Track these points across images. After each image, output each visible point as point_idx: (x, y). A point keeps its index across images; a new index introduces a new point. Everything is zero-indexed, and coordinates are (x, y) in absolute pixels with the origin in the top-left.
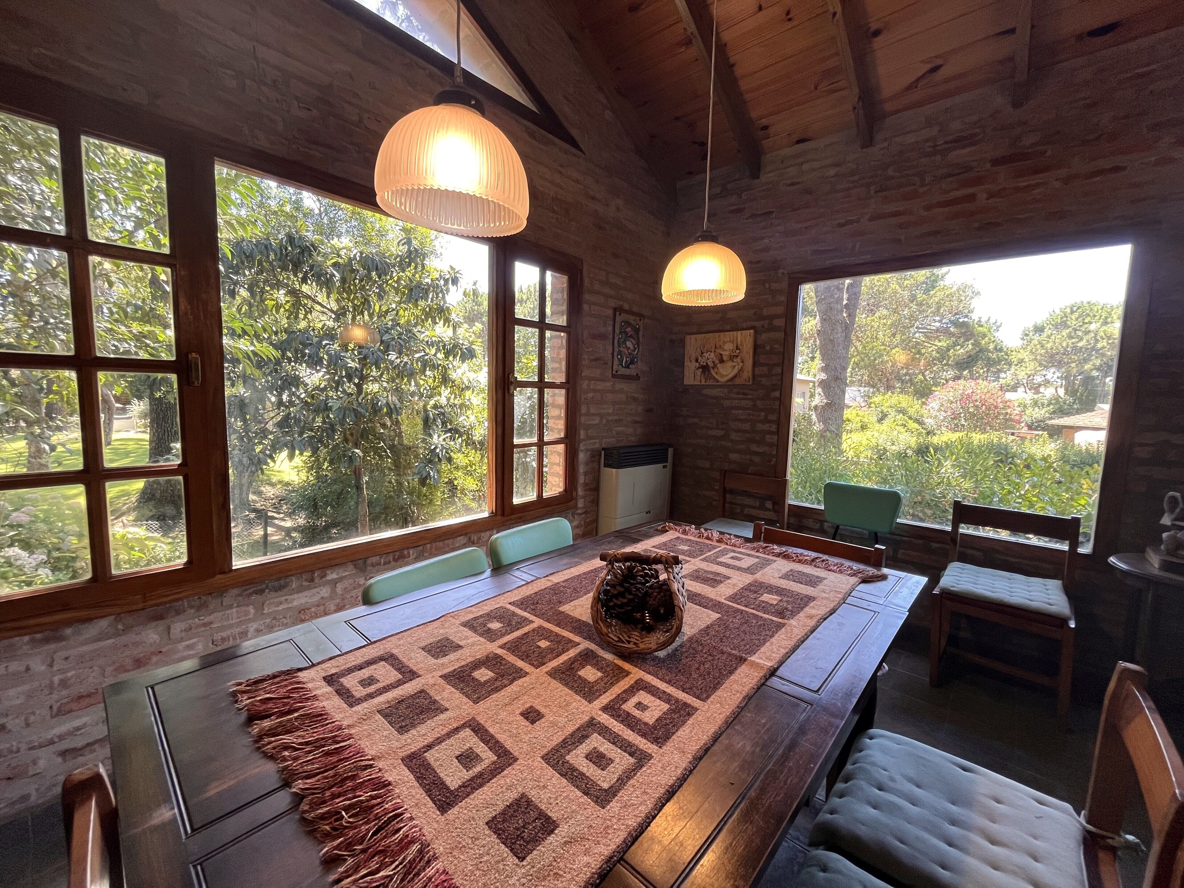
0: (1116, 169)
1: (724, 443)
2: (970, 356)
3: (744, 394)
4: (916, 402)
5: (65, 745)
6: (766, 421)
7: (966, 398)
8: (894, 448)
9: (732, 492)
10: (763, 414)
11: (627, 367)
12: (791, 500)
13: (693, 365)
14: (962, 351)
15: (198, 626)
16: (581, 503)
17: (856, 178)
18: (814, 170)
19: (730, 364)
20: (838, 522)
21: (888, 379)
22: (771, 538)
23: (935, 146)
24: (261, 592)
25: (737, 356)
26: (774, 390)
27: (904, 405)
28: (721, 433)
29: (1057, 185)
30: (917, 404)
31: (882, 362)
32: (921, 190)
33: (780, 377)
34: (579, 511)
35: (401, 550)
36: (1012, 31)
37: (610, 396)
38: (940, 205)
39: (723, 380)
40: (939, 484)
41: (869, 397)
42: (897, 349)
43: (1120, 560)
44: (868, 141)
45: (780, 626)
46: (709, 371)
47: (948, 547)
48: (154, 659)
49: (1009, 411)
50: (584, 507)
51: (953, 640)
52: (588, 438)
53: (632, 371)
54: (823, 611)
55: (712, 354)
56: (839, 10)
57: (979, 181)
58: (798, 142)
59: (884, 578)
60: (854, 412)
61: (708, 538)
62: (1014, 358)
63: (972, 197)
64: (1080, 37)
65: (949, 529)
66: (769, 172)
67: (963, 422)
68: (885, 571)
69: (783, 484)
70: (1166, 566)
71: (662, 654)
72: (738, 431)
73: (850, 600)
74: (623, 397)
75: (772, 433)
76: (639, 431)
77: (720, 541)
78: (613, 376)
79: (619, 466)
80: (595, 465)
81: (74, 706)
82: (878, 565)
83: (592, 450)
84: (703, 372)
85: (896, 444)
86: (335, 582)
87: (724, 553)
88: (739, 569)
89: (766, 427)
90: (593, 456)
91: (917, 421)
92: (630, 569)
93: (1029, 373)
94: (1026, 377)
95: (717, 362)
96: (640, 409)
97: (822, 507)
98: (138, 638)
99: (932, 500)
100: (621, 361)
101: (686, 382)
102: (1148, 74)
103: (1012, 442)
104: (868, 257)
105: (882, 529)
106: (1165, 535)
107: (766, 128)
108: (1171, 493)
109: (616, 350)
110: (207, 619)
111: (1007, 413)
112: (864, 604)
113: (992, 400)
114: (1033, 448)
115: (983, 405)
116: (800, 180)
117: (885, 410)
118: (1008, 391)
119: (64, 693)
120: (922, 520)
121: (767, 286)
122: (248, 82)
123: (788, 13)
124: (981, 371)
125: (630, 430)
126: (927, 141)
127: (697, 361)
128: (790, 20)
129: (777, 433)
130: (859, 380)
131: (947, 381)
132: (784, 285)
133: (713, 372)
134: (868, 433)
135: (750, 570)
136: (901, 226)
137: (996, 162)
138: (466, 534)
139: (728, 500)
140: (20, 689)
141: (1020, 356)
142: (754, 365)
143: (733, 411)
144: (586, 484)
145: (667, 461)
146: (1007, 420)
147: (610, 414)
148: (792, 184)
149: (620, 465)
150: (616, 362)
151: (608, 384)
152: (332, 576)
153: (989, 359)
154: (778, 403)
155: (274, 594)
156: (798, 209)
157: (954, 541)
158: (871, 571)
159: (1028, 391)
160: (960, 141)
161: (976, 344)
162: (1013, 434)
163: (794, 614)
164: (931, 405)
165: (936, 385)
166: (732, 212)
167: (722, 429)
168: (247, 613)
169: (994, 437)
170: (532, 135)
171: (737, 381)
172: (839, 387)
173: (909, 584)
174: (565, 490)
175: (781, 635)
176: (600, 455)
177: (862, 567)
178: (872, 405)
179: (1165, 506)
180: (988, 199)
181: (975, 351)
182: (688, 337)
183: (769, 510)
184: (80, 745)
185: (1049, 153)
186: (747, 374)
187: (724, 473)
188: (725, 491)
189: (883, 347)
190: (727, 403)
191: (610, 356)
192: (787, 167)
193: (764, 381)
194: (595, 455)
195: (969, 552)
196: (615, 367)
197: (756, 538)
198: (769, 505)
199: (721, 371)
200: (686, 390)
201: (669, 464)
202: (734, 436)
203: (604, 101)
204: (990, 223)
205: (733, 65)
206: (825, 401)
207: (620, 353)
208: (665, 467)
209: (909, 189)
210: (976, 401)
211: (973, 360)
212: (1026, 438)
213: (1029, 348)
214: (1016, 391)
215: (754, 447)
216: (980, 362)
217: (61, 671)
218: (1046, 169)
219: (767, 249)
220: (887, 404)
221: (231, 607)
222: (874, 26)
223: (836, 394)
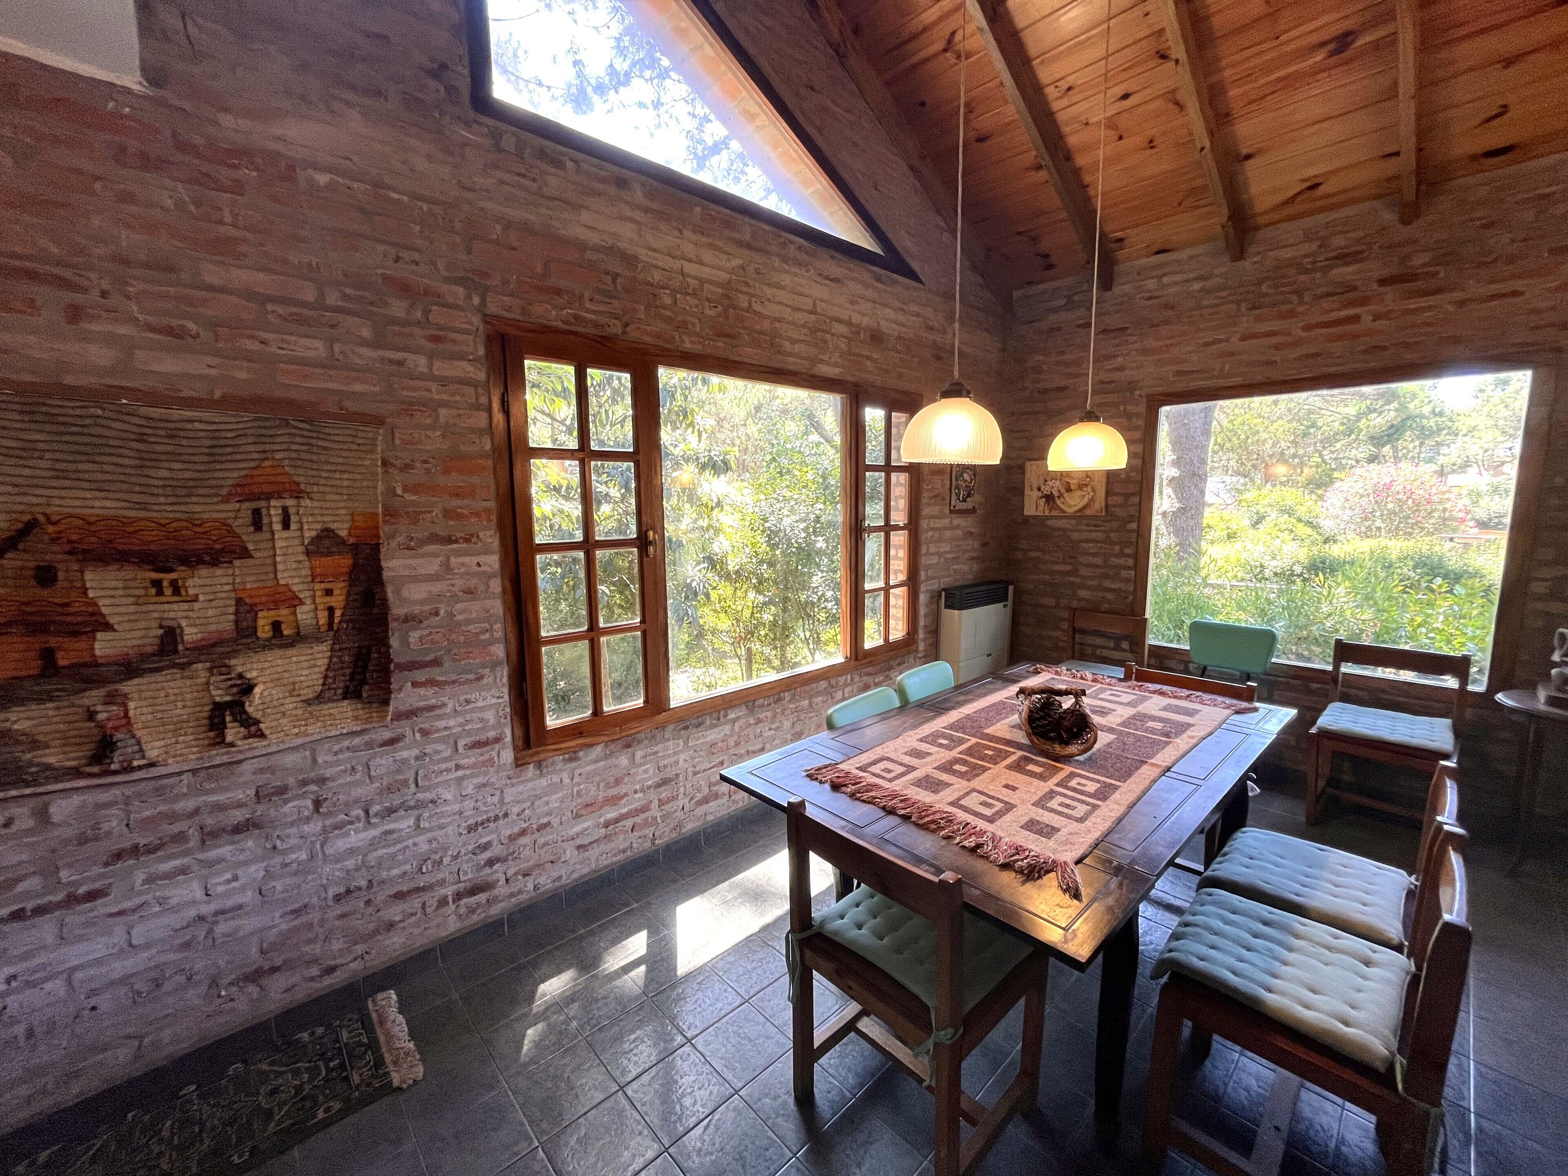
0: (1515, 294)
1: (1071, 579)
2: (1392, 426)
3: (1096, 526)
4: (1307, 497)
5: (579, 842)
6: (1122, 554)
7: (1382, 491)
8: (1274, 563)
9: (1083, 632)
10: (1117, 547)
11: (964, 501)
12: (1152, 640)
13: (1036, 494)
14: (1379, 420)
15: (651, 755)
16: (921, 646)
17: (1224, 294)
18: (1176, 283)
19: (1079, 493)
20: (1205, 663)
21: (1267, 465)
22: (1142, 677)
23: (1315, 262)
24: (686, 728)
25: (1086, 485)
26: (1130, 522)
27: (1289, 502)
28: (1068, 568)
29: (1450, 308)
30: (1309, 501)
31: (1258, 440)
32: (1300, 309)
33: (1137, 508)
34: (920, 655)
35: (779, 693)
36: (1397, 154)
37: (948, 534)
38: (1319, 325)
39: (1071, 511)
40: (1330, 615)
41: (1240, 492)
42: (1281, 422)
43: (1505, 696)
44: (1238, 252)
45: (1167, 743)
46: (1054, 501)
47: (1327, 687)
48: (626, 780)
49: (1448, 505)
50: (925, 650)
51: (1333, 782)
52: (929, 579)
53: (968, 505)
54: (1202, 734)
55: (1058, 483)
56: (1207, 144)
57: (1363, 301)
58: (1157, 253)
59: (1256, 710)
60: (1217, 514)
61: (1082, 678)
62: (1462, 425)
63: (1356, 319)
64: (1474, 158)
65: (1330, 668)
66: (1125, 284)
67: (1379, 523)
68: (1257, 704)
69: (1143, 623)
70: (1552, 701)
71: (1081, 758)
72: (1087, 566)
73: (1224, 726)
74: (959, 532)
75: (1129, 568)
76: (975, 567)
77: (1094, 681)
78: (951, 512)
79: (961, 608)
80: (934, 607)
81: (583, 812)
82: (1250, 700)
83: (932, 591)
84: (1047, 502)
85: (1278, 558)
86: (734, 721)
87: (1102, 690)
88: (1121, 703)
89: (1121, 561)
90: (932, 597)
91: (1309, 524)
92: (1048, 699)
93: (1486, 446)
94: (1481, 452)
95: (1063, 491)
96: (976, 544)
97: (1188, 648)
98: (617, 761)
99: (1321, 635)
100: (958, 495)
101: (1027, 512)
102: (1548, 195)
103: (1450, 551)
104: (1239, 380)
105: (1256, 668)
106: (1554, 671)
107: (1121, 240)
108: (1561, 630)
109: (954, 483)
110: (655, 749)
111: (1445, 510)
112: (1238, 729)
113: (1421, 492)
114: (1481, 559)
115: (1408, 498)
116: (1160, 293)
117: (1262, 510)
118: (1454, 472)
119: (579, 801)
120: (1309, 660)
121: (1122, 408)
122: (678, 296)
123: (1151, 141)
124: (1411, 446)
125: (966, 568)
126: (1305, 256)
127: (1039, 489)
128: (1152, 147)
129: (1135, 567)
130: (1224, 466)
131: (1357, 462)
132: (1142, 408)
133: (1058, 502)
134: (1238, 545)
135: (1129, 704)
136: (1277, 347)
137: (1382, 282)
138: (826, 679)
139: (1077, 640)
140: (558, 796)
141: (1471, 422)
142: (1108, 494)
143: (1084, 545)
144: (925, 627)
145: (1007, 600)
146: (1445, 519)
147: (946, 552)
148: (1151, 298)
149: (963, 606)
150: (954, 497)
151: (947, 521)
152: (732, 716)
153: (1423, 427)
154: (1134, 535)
155: (695, 730)
156: (1157, 326)
157: (1335, 680)
158: (1244, 705)
159: (1483, 471)
160: (1344, 258)
161: (1402, 408)
162: (1451, 540)
163: (1177, 735)
164: (1329, 501)
165: (1341, 467)
166: (1079, 326)
167: (1069, 564)
168: (678, 745)
169: (1420, 545)
170: (878, 279)
171: (1088, 512)
172: (1196, 486)
173: (1279, 715)
174: (908, 634)
175: (1169, 749)
176: (940, 596)
177: (1234, 702)
178: (1243, 504)
179: (1556, 642)
180: (1374, 321)
181: (1399, 419)
182: (1028, 464)
183: (1125, 650)
184: (586, 842)
185: (1442, 275)
186: (1100, 503)
187: (1074, 611)
188: (1074, 630)
189: (1259, 421)
190: (1075, 536)
191: (948, 491)
192: (1145, 280)
193: (1119, 512)
194: (935, 596)
195: (1353, 692)
196: (953, 503)
197: (1127, 678)
198: (1125, 645)
199: (1068, 500)
200: (1026, 520)
201: (1010, 603)
202: (1083, 571)
203: (942, 224)
204: (1376, 347)
205: (1087, 186)
206: (1177, 505)
207: (957, 487)
208: (1005, 606)
209: (1284, 308)
210: (1398, 493)
211: (1397, 431)
212: (1471, 545)
213: (1486, 409)
214: (1464, 472)
215: (1108, 584)
216: (1408, 433)
217: (578, 784)
218: (1439, 291)
219: (1121, 369)
220: (1265, 502)
221: (668, 740)
222: (1245, 151)
223: (1192, 494)
